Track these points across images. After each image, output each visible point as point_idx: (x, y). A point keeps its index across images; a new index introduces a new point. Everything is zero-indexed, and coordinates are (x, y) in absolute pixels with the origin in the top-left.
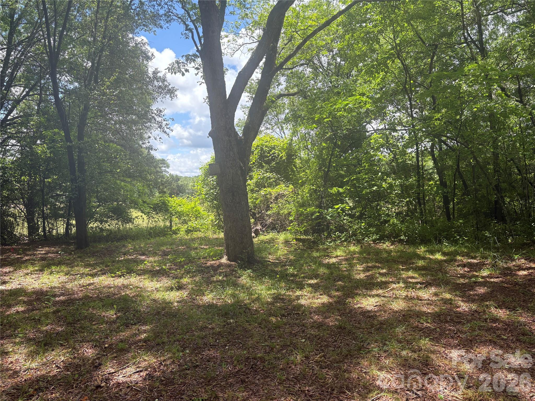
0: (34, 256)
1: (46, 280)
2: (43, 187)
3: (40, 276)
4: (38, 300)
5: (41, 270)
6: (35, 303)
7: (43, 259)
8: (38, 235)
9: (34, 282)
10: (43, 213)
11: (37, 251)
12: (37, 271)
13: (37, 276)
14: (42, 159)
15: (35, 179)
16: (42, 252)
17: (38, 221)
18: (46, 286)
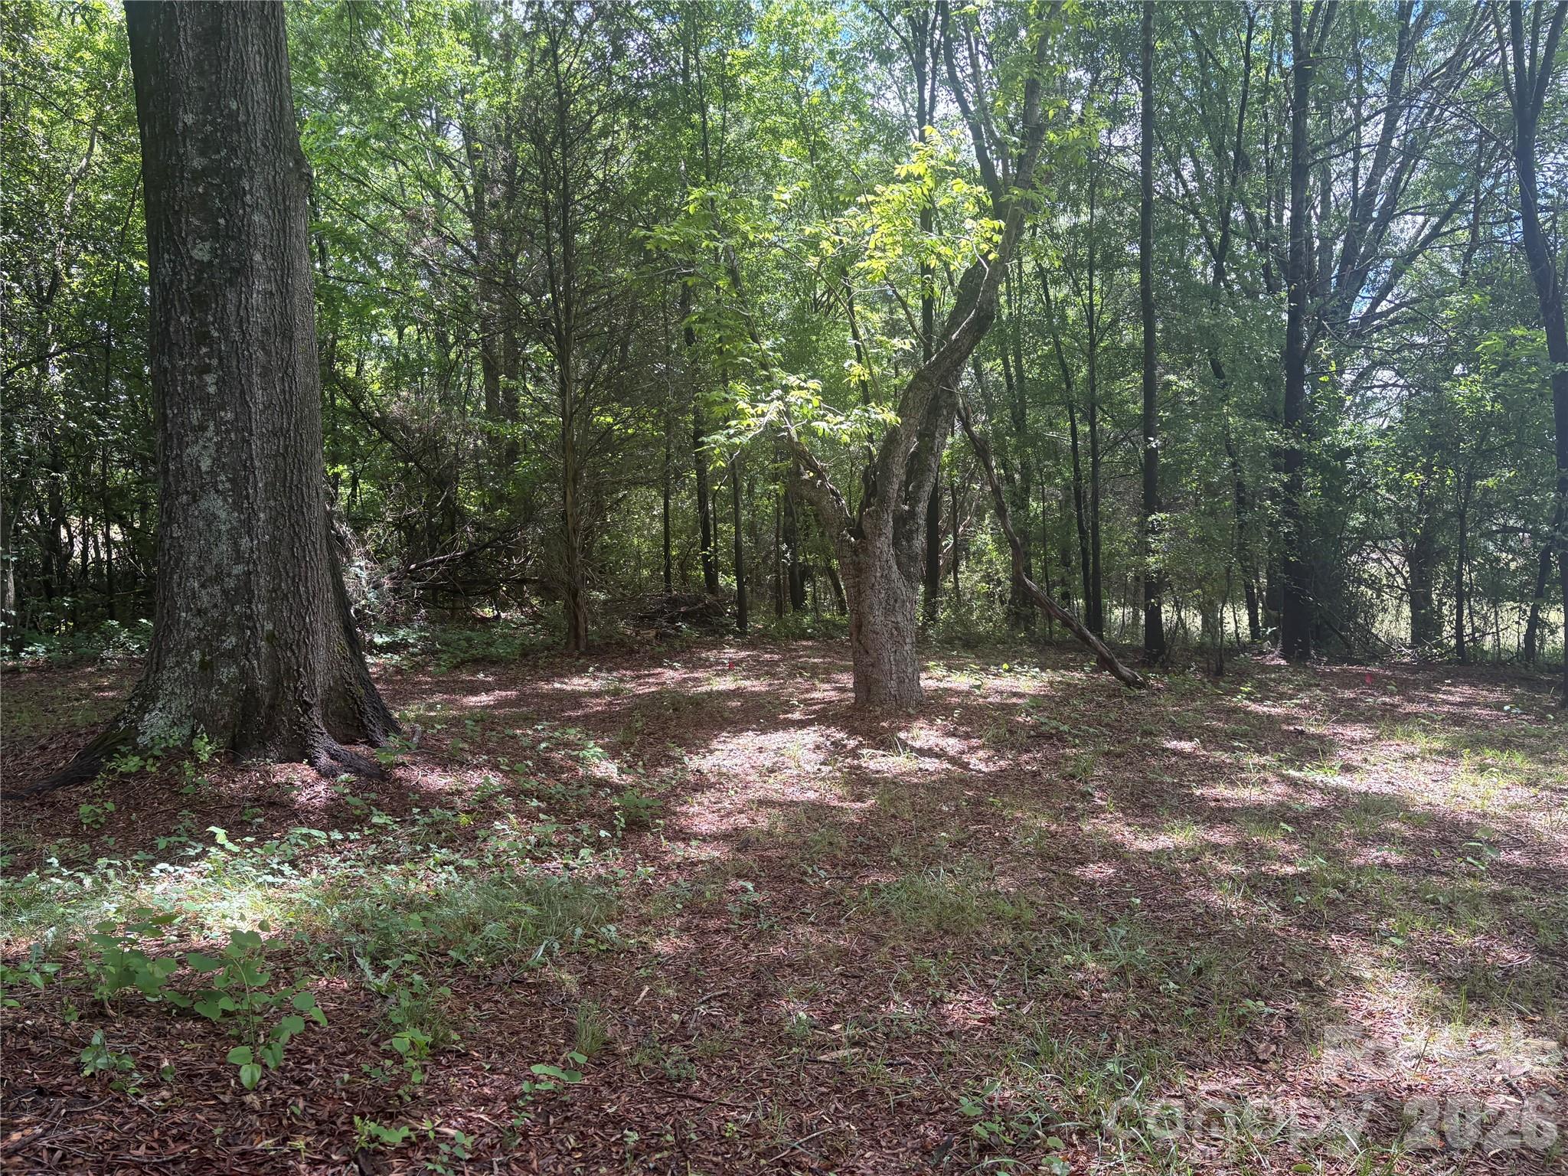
0: (1430, 705)
1: (1464, 787)
2: (1465, 505)
3: (1448, 769)
4: (1444, 842)
5: (1452, 755)
6: (1436, 853)
7: (1458, 720)
8: (1440, 644)
9: (1432, 785)
10: (1460, 583)
11: (1438, 691)
12: (1440, 753)
13: (1440, 768)
14: (1465, 420)
15: (1442, 481)
16: (1451, 698)
17: (1441, 604)
18: (1468, 807)
